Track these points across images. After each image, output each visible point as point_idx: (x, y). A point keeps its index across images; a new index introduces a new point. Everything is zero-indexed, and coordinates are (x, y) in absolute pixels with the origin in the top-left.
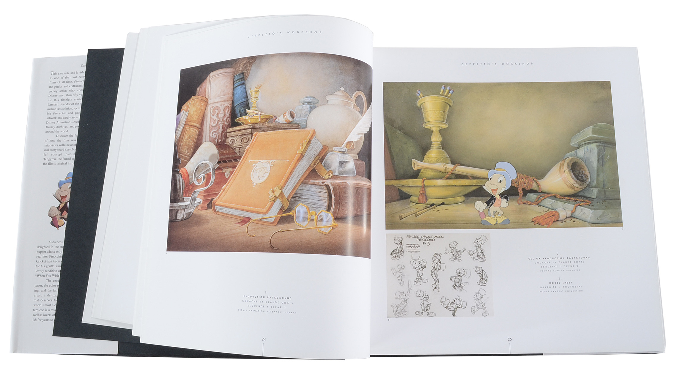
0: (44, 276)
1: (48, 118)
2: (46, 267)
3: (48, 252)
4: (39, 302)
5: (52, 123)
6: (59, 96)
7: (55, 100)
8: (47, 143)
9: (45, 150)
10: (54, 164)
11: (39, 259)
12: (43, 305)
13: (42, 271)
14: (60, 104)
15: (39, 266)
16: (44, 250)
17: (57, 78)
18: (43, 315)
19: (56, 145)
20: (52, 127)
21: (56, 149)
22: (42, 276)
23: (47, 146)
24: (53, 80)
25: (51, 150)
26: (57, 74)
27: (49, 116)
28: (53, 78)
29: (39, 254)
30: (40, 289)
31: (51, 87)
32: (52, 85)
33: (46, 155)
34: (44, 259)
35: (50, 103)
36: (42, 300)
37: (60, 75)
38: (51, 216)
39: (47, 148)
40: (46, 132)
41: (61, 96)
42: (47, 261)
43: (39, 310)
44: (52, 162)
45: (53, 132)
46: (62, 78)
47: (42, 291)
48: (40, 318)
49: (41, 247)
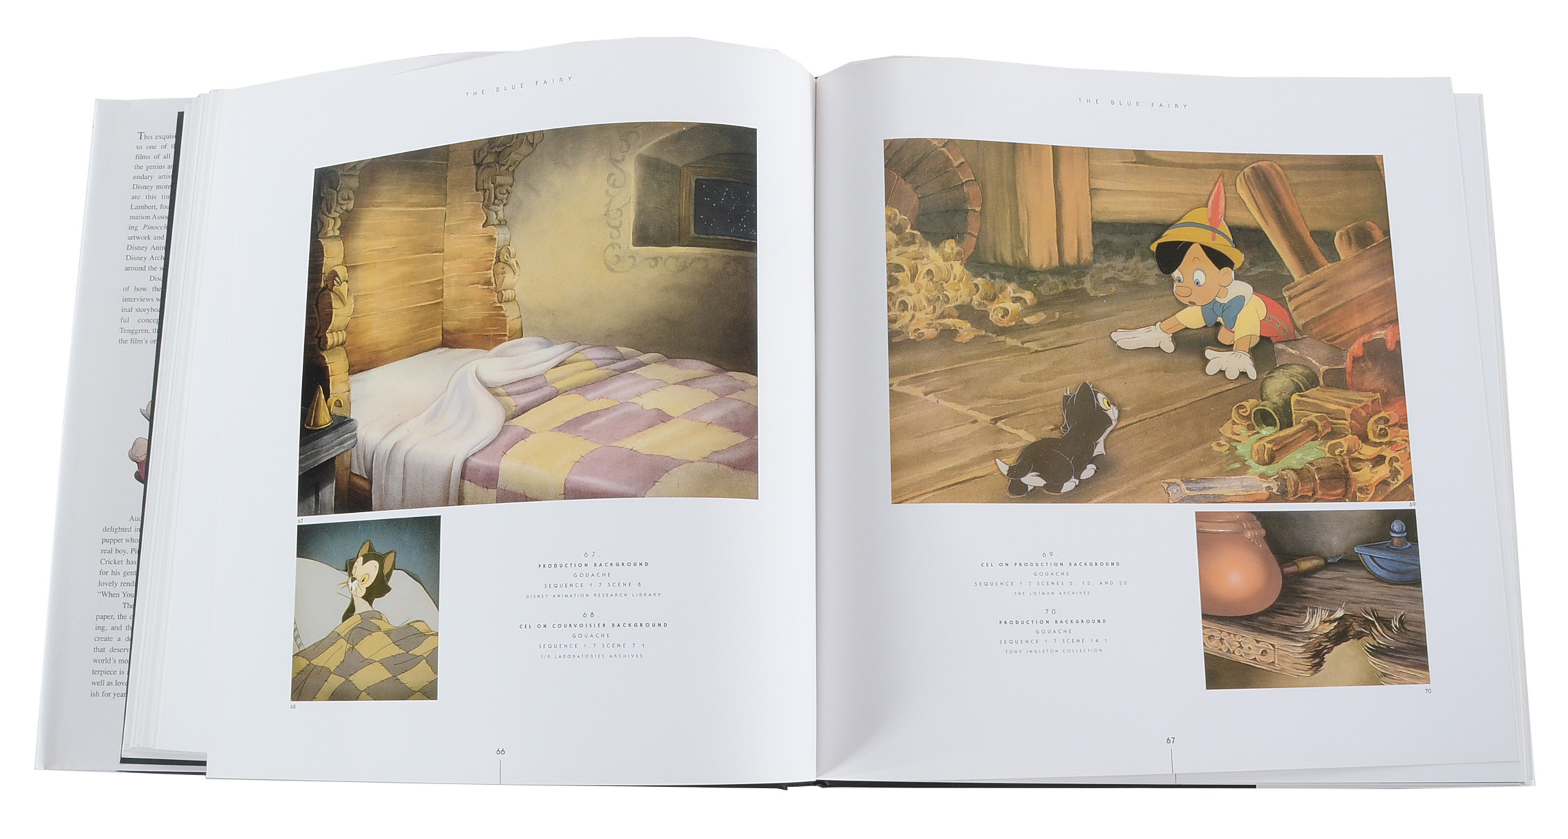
0: (118, 595)
1: (130, 238)
2: (122, 574)
3: (127, 541)
4: (107, 655)
5: (141, 249)
6: (158, 187)
7: (148, 197)
8: (127, 295)
9: (124, 310)
10: (144, 342)
11: (107, 556)
12: (115, 662)
13: (114, 584)
14: (158, 207)
15: (106, 573)
16: (119, 535)
17: (154, 148)
18: (114, 683)
19: (148, 300)
20: (140, 259)
21: (149, 308)
22: (112, 596)
23: (129, 300)
24: (144, 152)
25: (138, 310)
26: (154, 138)
27: (132, 233)
28: (144, 148)
29: (107, 546)
30: (108, 624)
31: (137, 167)
32: (141, 162)
33: (127, 321)
34: (119, 557)
35: (136, 203)
36: (113, 650)
37: (159, 140)
38: (136, 459)
39: (128, 305)
40: (127, 269)
41: (162, 187)
42: (125, 562)
43: (106, 673)
44: (140, 336)
45: (142, 269)
46: (165, 147)
47: (113, 628)
48: (107, 689)
49: (112, 529)
